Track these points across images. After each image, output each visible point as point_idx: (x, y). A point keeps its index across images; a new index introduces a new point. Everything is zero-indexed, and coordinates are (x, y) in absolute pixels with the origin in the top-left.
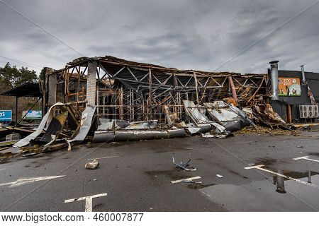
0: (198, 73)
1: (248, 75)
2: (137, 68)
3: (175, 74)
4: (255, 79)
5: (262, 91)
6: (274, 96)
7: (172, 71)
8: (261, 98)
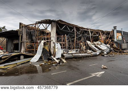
0: (90, 29)
1: (106, 31)
2: (70, 26)
3: (83, 30)
4: (108, 33)
5: (111, 38)
6: (115, 40)
7: (82, 28)
8: (111, 41)
